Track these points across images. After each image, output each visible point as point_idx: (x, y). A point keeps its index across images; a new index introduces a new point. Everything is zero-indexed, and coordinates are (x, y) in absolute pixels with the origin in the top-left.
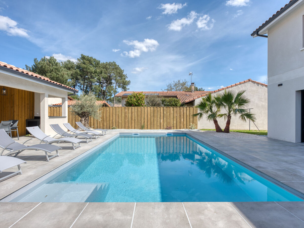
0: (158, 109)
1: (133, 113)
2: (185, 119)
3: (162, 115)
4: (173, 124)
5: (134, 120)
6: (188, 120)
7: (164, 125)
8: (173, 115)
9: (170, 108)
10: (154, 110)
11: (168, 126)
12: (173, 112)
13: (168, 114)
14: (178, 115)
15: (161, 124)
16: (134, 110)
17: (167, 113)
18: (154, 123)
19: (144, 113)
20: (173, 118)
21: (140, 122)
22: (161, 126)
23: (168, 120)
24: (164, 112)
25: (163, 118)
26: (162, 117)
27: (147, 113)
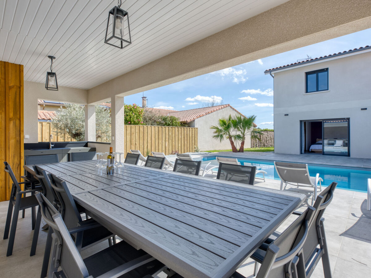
0: (163, 130)
1: (133, 134)
2: (188, 141)
3: (167, 136)
4: (178, 148)
5: (134, 145)
6: (191, 142)
7: (169, 149)
8: (178, 137)
9: (175, 128)
10: (159, 130)
11: (173, 150)
12: (178, 134)
13: (174, 135)
14: (183, 137)
15: (166, 148)
16: (134, 131)
17: (172, 135)
18: (159, 148)
19: (148, 135)
20: (178, 140)
21: (143, 146)
22: (166, 150)
23: (173, 143)
24: (170, 133)
25: (168, 141)
26: (167, 139)
27: (151, 135)
